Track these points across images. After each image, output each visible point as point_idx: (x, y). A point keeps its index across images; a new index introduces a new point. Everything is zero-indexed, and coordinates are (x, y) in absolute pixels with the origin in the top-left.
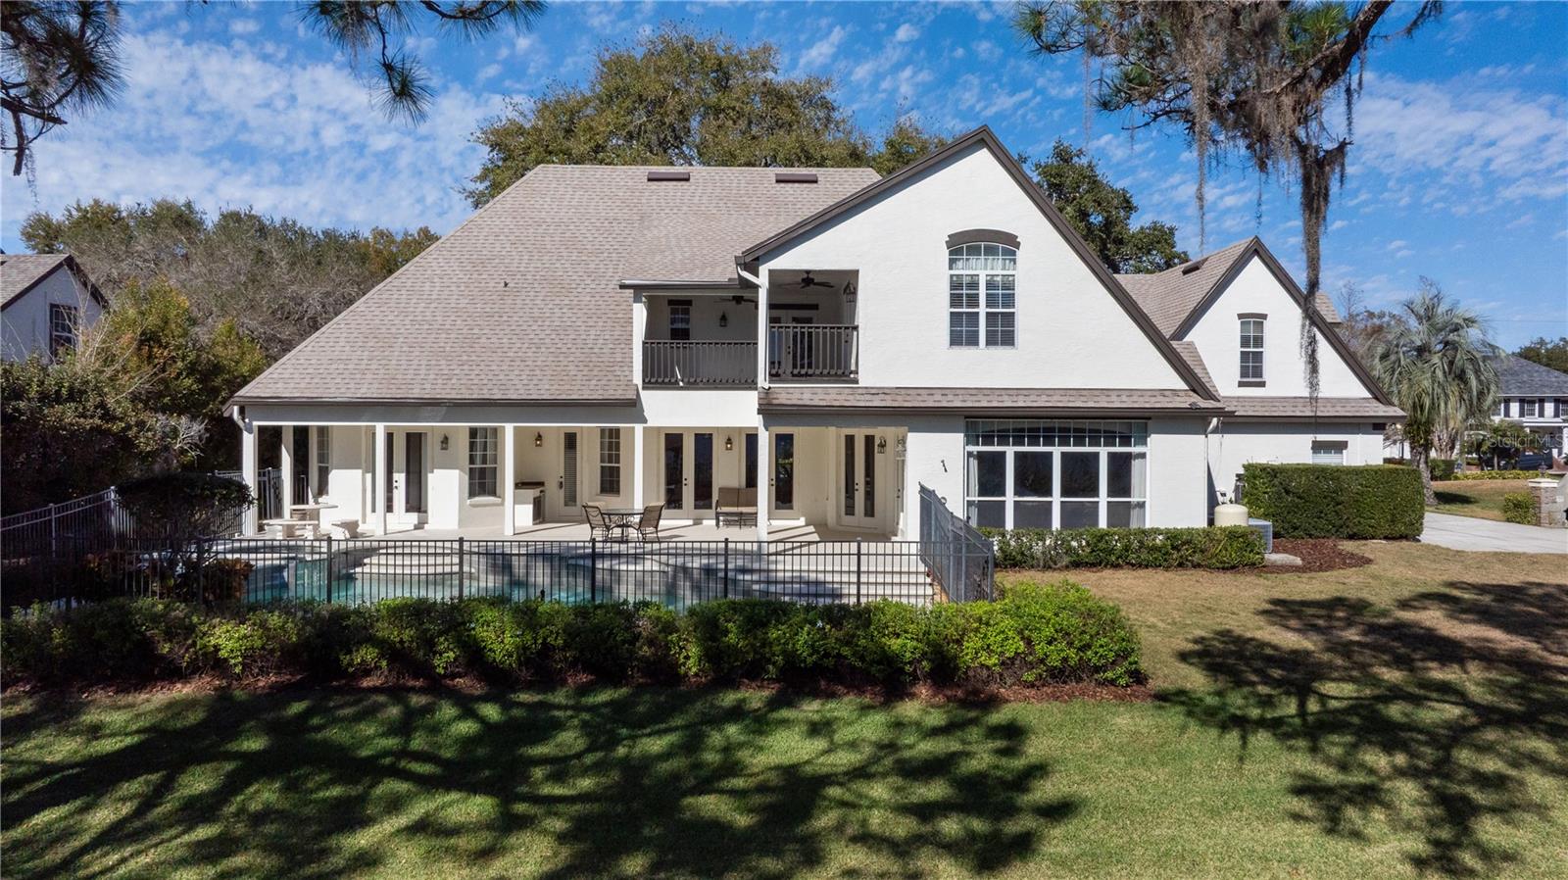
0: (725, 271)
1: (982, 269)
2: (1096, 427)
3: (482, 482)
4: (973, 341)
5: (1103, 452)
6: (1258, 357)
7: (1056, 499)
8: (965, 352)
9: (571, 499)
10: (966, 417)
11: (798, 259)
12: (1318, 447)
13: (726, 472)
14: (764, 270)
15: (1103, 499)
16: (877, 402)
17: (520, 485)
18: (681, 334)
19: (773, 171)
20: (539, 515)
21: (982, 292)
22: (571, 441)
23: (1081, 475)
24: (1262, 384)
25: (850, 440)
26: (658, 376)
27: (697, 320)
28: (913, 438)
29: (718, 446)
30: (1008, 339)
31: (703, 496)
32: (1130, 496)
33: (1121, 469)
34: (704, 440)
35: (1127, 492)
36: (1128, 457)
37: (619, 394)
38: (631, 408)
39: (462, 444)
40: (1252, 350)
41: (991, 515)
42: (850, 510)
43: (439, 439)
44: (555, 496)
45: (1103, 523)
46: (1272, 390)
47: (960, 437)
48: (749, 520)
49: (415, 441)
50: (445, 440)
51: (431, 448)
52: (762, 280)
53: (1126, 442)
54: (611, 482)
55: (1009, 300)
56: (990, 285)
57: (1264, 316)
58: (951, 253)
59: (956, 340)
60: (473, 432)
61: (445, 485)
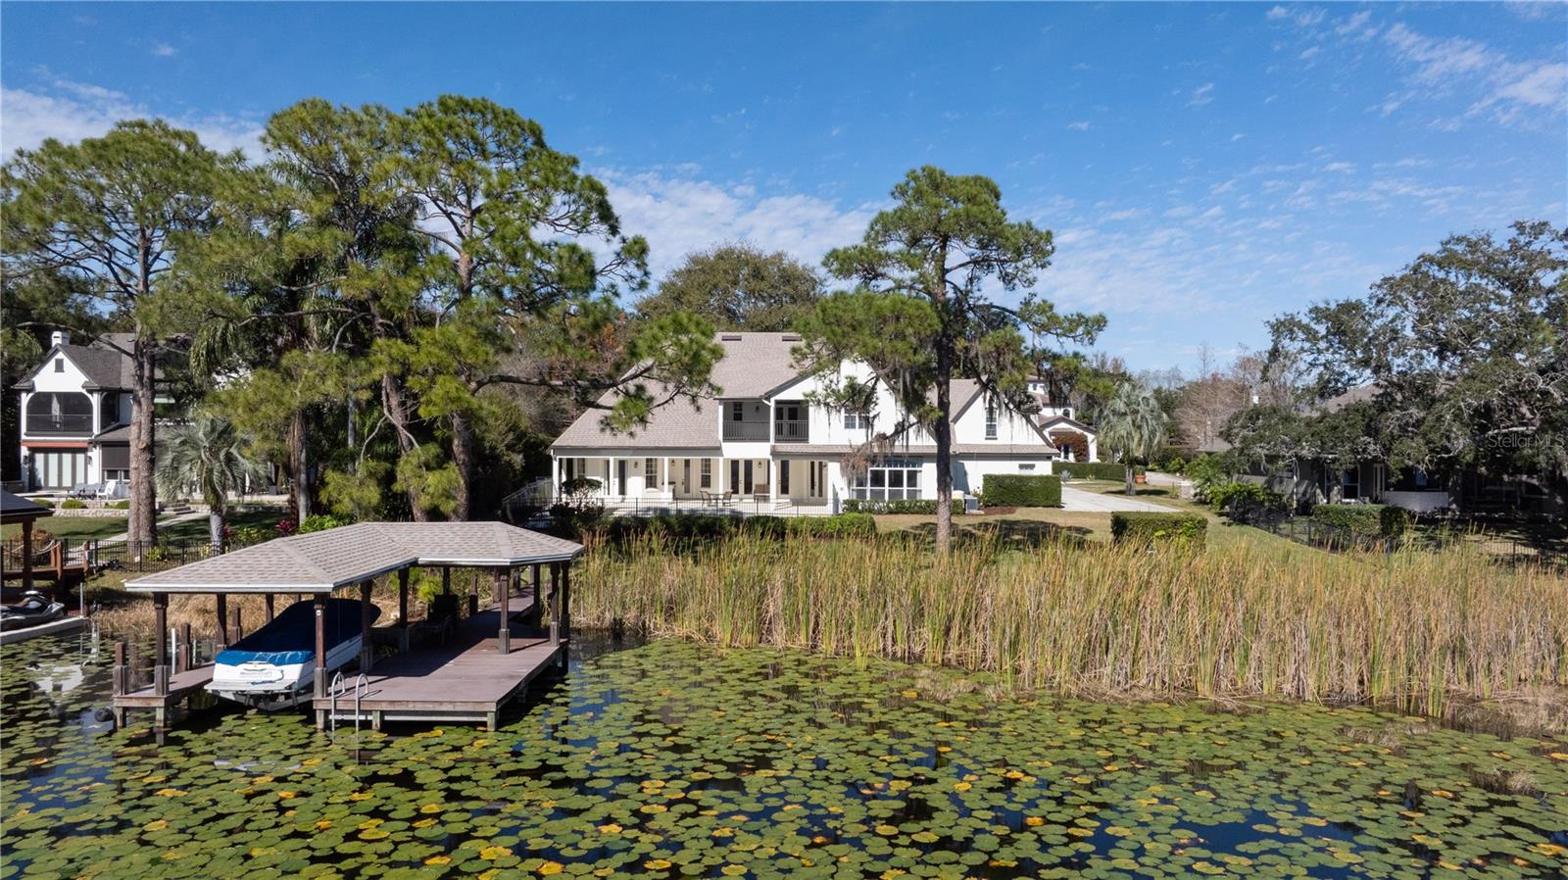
0: (756, 392)
3: (651, 482)
4: (853, 427)
5: (905, 470)
7: (887, 488)
8: (853, 431)
9: (687, 490)
11: (784, 396)
12: (1022, 467)
13: (758, 478)
14: (773, 399)
15: (905, 488)
16: (816, 451)
17: (670, 483)
18: (738, 417)
19: (780, 335)
20: (675, 498)
22: (687, 463)
23: (896, 480)
24: (996, 439)
25: (813, 464)
26: (730, 435)
27: (745, 412)
28: (830, 466)
29: (755, 466)
31: (748, 490)
33: (912, 477)
34: (748, 464)
35: (915, 485)
36: (916, 472)
37: (712, 444)
38: (717, 450)
39: (643, 466)
41: (861, 494)
42: (813, 495)
43: (633, 464)
44: (681, 488)
45: (905, 498)
46: (1001, 441)
48: (766, 499)
49: (622, 465)
50: (636, 464)
51: (629, 468)
52: (772, 404)
53: (914, 466)
54: (706, 482)
59: (847, 426)
60: (647, 460)
61: (636, 483)
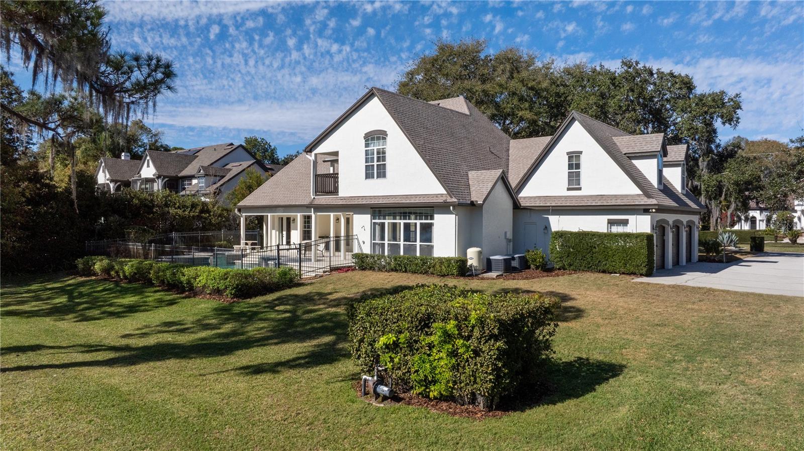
1: (375, 147)
2: (421, 212)
4: (372, 176)
5: (418, 222)
6: (578, 174)
8: (370, 181)
10: (371, 208)
11: (323, 148)
12: (611, 223)
21: (375, 156)
24: (580, 189)
28: (355, 217)
30: (384, 176)
32: (431, 242)
35: (429, 240)
40: (574, 171)
46: (585, 192)
47: (369, 216)
55: (384, 159)
56: (378, 153)
57: (581, 152)
58: (366, 141)
59: (367, 176)
